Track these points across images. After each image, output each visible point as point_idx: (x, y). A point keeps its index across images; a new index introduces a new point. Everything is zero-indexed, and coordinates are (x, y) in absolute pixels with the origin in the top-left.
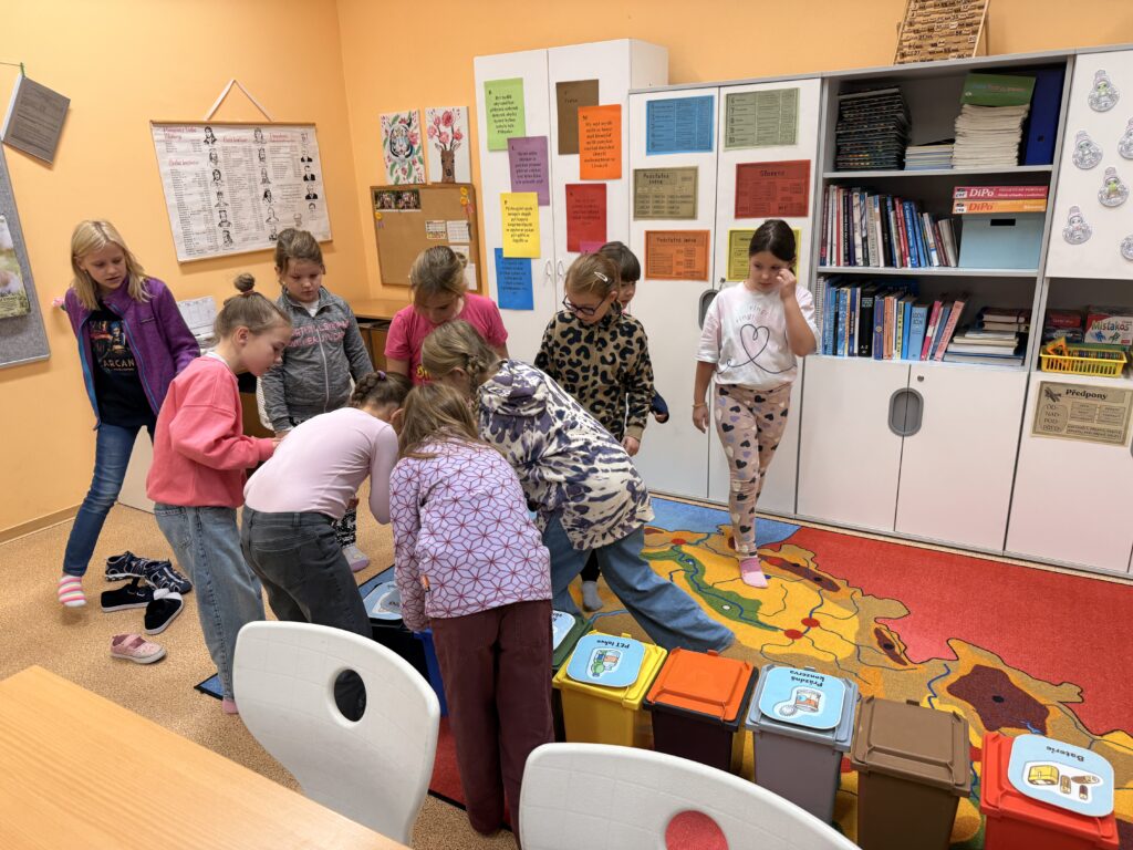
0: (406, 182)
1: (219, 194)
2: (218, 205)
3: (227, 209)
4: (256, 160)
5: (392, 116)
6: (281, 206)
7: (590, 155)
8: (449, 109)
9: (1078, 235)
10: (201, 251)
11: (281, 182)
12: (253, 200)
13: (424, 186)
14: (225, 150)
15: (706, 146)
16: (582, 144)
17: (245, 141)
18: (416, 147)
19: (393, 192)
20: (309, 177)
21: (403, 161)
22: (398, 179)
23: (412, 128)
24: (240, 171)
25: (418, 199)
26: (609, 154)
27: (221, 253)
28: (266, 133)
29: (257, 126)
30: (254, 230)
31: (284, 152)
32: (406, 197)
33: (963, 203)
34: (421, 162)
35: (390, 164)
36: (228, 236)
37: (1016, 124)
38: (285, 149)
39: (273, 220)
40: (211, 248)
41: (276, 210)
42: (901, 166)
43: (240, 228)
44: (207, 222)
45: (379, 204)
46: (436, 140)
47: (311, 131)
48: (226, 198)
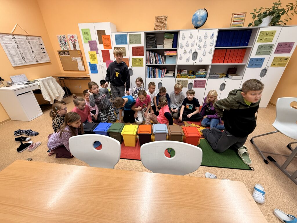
1: (20, 51)
4: (28, 44)
6: (37, 54)
7: (105, 44)
8: (73, 35)
10: (19, 64)
11: (35, 49)
12: (29, 53)
13: (70, 51)
14: (19, 41)
15: (126, 43)
16: (103, 42)
17: (24, 39)
19: (63, 52)
20: (42, 48)
22: (64, 49)
24: (24, 46)
25: (69, 53)
26: (109, 44)
27: (24, 65)
28: (29, 38)
29: (27, 36)
30: (31, 60)
31: (35, 42)
32: (66, 53)
36: (25, 61)
41: (36, 55)
42: (156, 48)
43: (28, 59)
45: (60, 54)
46: (71, 41)
48: (22, 52)
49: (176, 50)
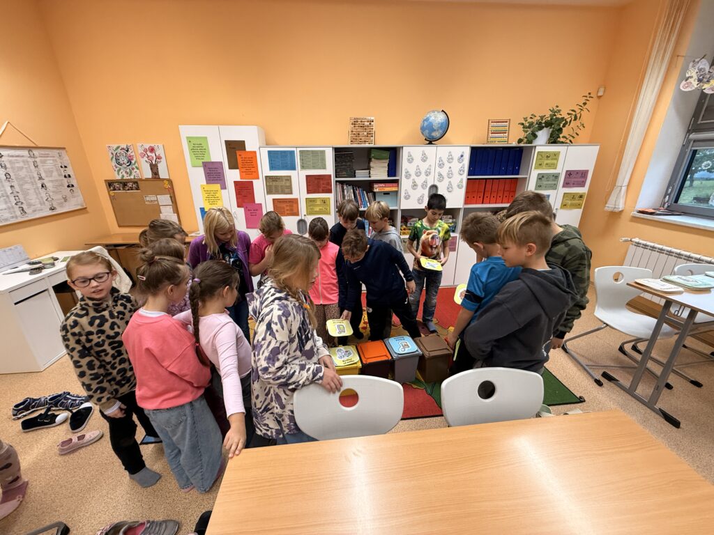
0: (129, 178)
1: (11, 186)
2: (12, 193)
3: (20, 195)
4: (33, 167)
5: (115, 146)
6: (53, 192)
7: (244, 170)
8: (152, 145)
9: (407, 197)
10: (6, 220)
11: (50, 179)
12: (35, 189)
13: (141, 180)
14: (10, 162)
15: (293, 168)
16: (240, 166)
17: (23, 156)
18: (133, 162)
19: (121, 183)
20: (67, 175)
21: (125, 168)
22: (123, 176)
23: (129, 153)
24: (23, 173)
25: (138, 186)
26: (253, 170)
27: (20, 220)
28: (36, 152)
29: (30, 149)
30: (39, 205)
31: (49, 163)
32: (130, 185)
33: (377, 188)
34: (138, 169)
35: (116, 170)
36: (23, 210)
37: (386, 165)
38: (50, 162)
39: (49, 199)
40: (13, 217)
41: (51, 194)
42: (355, 177)
43: (30, 205)
44: (6, 203)
45: (112, 188)
46: (146, 158)
47: (63, 152)
48: (17, 188)
49: (396, 182)
